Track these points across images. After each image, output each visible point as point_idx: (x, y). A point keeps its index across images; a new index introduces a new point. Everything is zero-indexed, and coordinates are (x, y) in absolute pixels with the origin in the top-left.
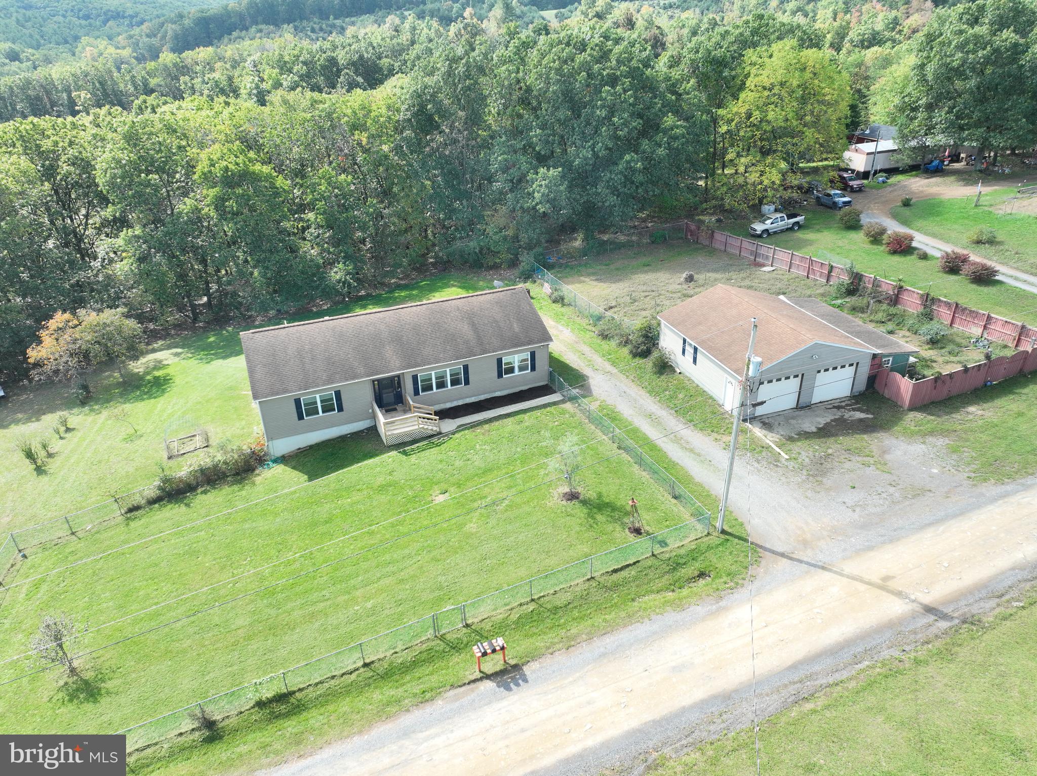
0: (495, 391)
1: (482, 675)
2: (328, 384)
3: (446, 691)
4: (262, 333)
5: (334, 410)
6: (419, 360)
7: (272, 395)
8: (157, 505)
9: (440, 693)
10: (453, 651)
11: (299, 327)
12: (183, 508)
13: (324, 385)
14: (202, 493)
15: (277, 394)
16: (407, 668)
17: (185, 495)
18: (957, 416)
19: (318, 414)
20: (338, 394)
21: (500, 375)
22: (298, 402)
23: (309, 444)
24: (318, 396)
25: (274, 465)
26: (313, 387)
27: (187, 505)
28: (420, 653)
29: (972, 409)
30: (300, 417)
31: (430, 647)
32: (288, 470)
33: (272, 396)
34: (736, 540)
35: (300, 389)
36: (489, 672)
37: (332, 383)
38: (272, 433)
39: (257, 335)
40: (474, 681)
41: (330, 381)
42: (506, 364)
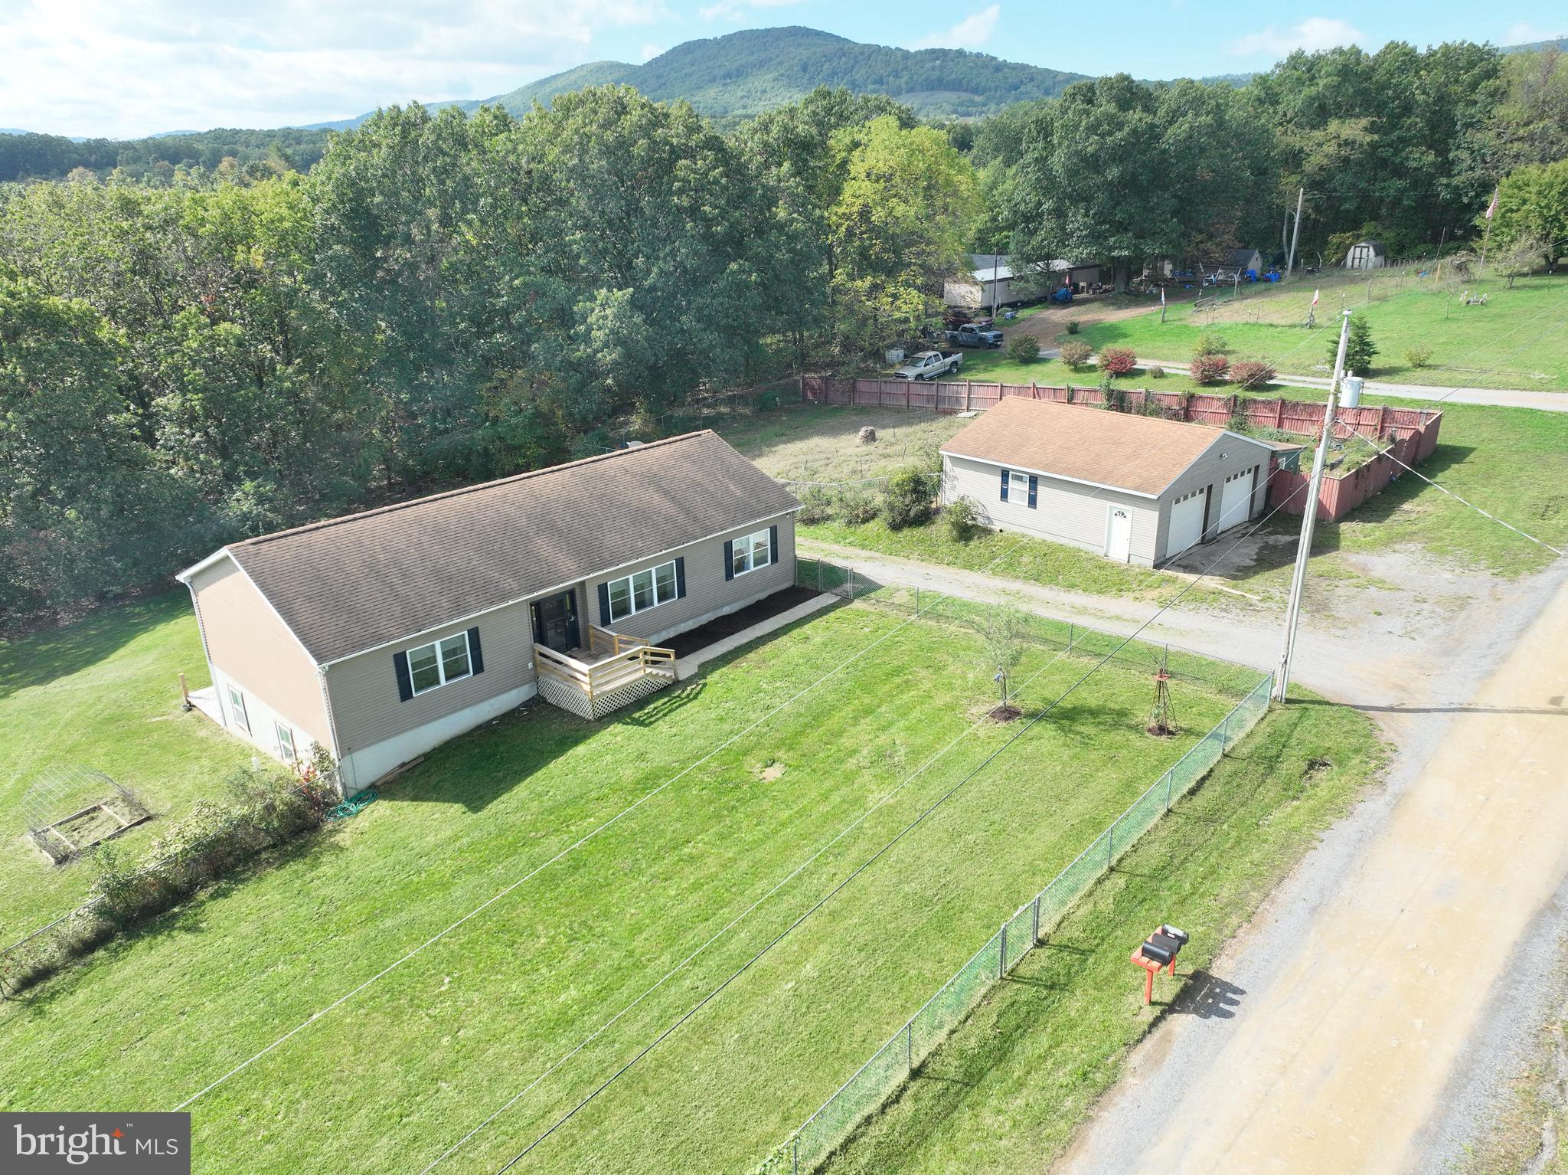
1: (1161, 1008)
2: (458, 615)
3: (1124, 1058)
4: (274, 543)
5: (467, 672)
6: (606, 555)
7: (354, 649)
8: (100, 953)
9: (1116, 1066)
10: (1055, 994)
11: (348, 525)
12: (185, 939)
13: (451, 617)
14: (214, 897)
15: (364, 646)
16: (1000, 1050)
17: (168, 914)
18: (1395, 517)
19: (438, 683)
20: (474, 634)
21: (729, 576)
22: (400, 660)
23: (421, 752)
24: (437, 644)
25: (361, 806)
26: (432, 624)
27: (193, 929)
28: (999, 1016)
29: (1406, 506)
30: (405, 694)
31: (1008, 1001)
32: (406, 806)
33: (354, 652)
34: (1317, 707)
35: (407, 632)
36: (1168, 998)
37: (466, 612)
38: (350, 736)
39: (265, 546)
40: (1155, 1024)
41: (459, 609)
42: (736, 553)
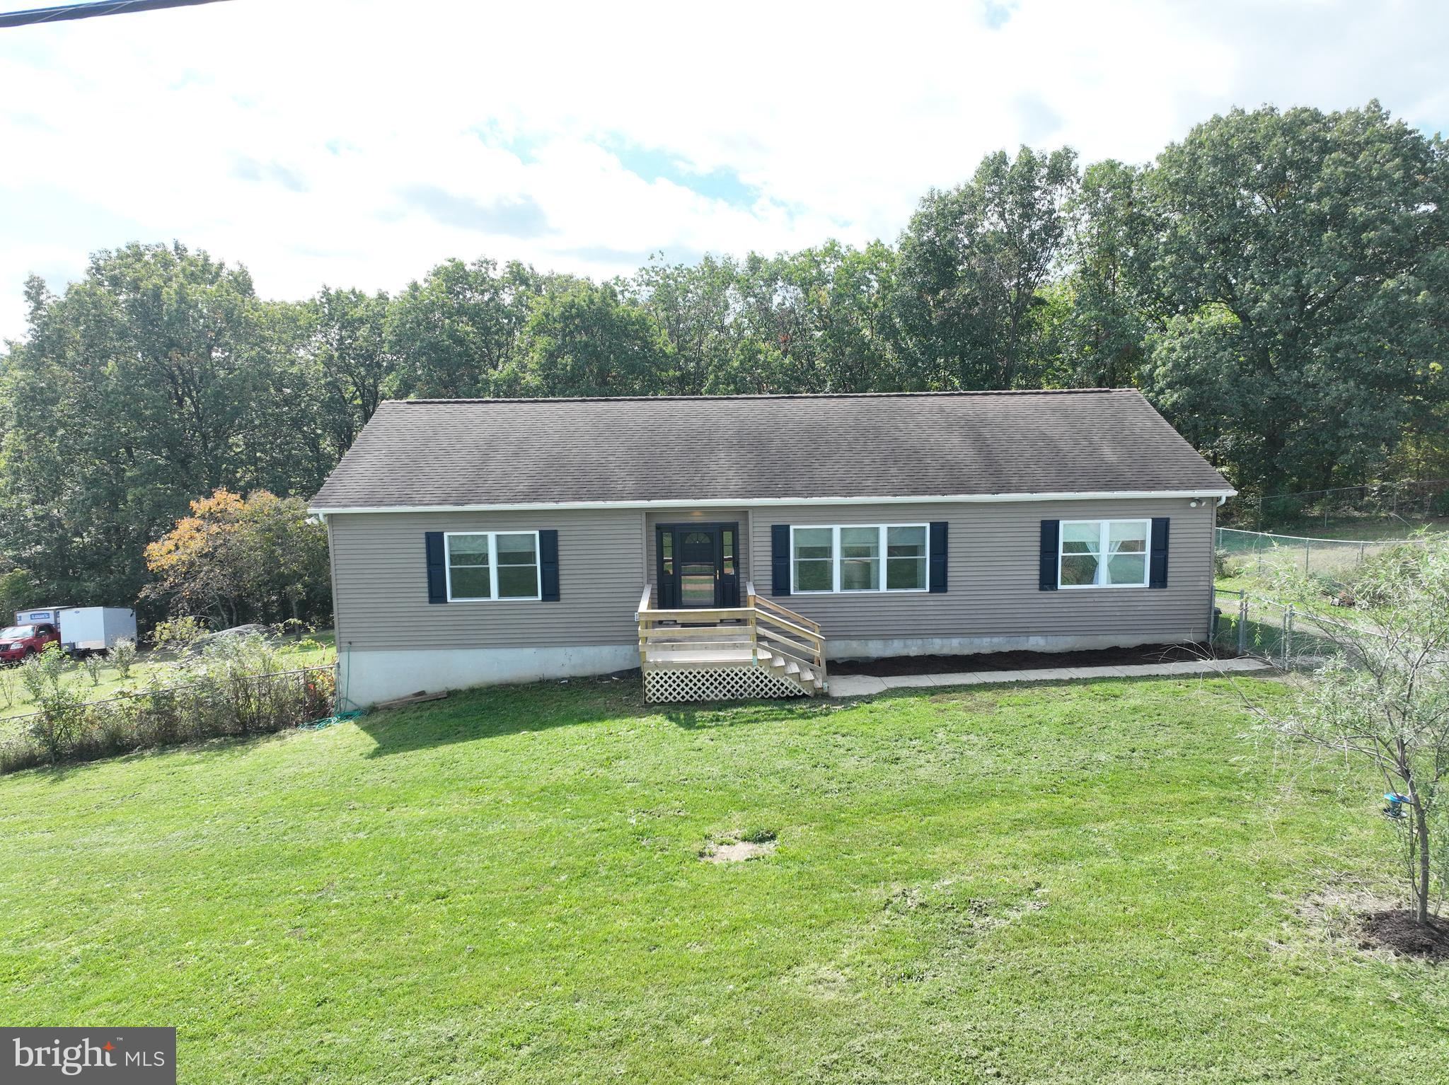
0: (1028, 633)
2: (523, 500)
5: (534, 592)
6: (798, 486)
7: (366, 503)
15: (378, 503)
19: (487, 594)
20: (550, 540)
21: (1048, 580)
22: (434, 540)
23: (452, 686)
24: (492, 535)
30: (437, 595)
33: (361, 505)
35: (442, 502)
37: (535, 500)
38: (352, 625)
41: (533, 494)
42: (1069, 547)
